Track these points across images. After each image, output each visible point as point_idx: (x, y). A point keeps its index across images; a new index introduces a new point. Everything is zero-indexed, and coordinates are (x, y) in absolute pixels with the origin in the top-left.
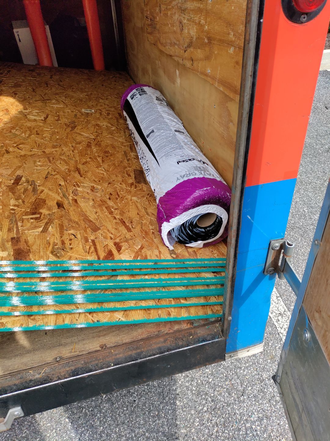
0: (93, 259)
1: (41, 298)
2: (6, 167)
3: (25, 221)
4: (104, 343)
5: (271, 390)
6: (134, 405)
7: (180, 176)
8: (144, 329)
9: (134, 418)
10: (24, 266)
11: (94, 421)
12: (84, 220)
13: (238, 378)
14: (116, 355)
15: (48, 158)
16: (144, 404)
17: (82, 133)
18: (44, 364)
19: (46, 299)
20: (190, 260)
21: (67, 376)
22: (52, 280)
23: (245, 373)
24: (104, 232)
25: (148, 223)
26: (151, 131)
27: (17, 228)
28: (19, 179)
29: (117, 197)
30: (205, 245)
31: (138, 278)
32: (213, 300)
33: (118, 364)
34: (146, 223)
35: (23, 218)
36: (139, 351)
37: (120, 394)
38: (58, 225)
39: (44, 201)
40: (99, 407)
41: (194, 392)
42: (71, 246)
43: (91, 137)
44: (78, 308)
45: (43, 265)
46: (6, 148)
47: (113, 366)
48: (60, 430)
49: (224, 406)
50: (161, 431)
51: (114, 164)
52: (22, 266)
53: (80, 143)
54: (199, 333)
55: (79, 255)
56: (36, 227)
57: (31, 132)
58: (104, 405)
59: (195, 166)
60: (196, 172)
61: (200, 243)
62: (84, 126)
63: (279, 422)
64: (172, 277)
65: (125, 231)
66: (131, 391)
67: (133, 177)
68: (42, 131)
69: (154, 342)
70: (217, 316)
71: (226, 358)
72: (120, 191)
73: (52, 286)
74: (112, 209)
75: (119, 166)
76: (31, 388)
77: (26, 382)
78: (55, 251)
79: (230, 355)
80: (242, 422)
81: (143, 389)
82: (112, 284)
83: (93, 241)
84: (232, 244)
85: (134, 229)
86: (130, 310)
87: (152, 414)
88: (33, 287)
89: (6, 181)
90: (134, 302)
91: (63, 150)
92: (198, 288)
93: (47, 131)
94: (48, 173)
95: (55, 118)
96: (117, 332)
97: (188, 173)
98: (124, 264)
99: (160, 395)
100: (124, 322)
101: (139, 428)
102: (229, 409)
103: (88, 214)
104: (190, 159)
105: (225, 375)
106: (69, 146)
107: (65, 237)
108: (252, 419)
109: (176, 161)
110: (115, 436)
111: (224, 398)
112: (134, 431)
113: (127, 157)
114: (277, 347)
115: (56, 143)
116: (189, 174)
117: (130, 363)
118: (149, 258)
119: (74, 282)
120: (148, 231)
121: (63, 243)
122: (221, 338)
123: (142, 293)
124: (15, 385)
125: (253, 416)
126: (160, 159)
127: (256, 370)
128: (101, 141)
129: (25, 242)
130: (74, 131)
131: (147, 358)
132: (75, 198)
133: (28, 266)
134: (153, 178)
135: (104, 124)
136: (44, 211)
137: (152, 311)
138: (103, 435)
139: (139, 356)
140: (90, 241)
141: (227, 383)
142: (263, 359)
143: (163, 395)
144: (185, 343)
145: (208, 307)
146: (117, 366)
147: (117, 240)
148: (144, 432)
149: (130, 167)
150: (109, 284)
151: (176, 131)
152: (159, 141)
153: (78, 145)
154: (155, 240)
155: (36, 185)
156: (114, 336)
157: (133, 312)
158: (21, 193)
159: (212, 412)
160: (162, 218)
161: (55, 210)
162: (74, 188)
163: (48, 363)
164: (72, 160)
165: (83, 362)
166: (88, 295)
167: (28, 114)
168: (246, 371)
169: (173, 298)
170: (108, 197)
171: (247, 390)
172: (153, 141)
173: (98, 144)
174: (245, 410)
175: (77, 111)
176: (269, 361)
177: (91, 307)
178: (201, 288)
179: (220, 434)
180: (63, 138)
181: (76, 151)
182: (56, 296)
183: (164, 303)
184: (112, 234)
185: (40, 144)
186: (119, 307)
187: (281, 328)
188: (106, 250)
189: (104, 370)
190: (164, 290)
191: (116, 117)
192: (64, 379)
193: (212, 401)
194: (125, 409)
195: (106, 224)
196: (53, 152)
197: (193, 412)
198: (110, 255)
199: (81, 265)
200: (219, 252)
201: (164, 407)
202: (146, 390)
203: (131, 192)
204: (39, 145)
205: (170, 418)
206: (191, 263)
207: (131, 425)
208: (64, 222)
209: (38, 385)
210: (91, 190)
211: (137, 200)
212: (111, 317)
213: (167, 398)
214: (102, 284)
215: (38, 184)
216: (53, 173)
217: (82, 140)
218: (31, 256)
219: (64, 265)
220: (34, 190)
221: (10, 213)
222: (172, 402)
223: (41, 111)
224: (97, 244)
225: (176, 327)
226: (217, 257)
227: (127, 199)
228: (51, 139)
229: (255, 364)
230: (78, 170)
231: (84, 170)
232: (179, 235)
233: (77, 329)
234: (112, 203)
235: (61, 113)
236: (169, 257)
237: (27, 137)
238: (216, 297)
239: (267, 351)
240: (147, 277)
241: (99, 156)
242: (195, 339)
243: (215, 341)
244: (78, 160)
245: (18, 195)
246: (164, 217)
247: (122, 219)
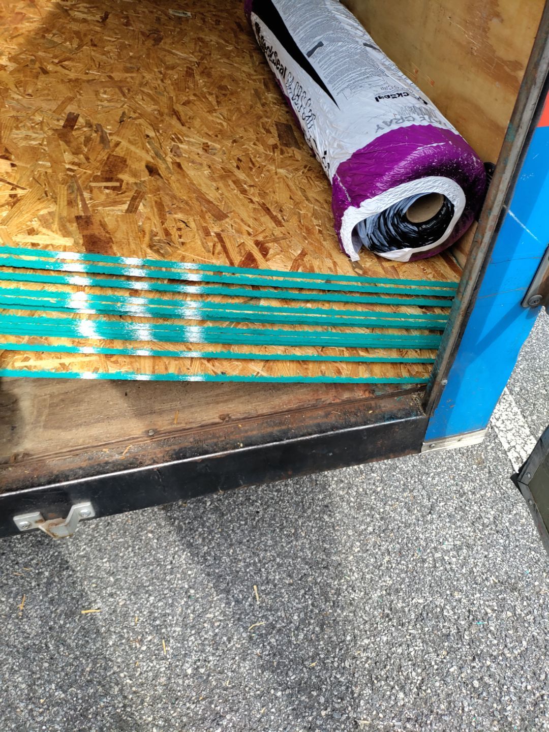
0: (222, 264)
1: (129, 326)
2: (45, 98)
3: (95, 191)
4: (226, 413)
5: (475, 508)
6: (257, 518)
7: (384, 122)
8: (291, 396)
9: (257, 537)
10: (103, 264)
11: (193, 538)
12: (197, 200)
13: (424, 488)
14: (246, 431)
15: (120, 88)
16: (273, 518)
17: (174, 51)
18: (128, 440)
19: (139, 328)
20: (386, 281)
21: (167, 458)
22: (151, 296)
23: (435, 482)
24: (235, 222)
25: (310, 215)
26: (316, 44)
27: (83, 200)
28: (73, 119)
29: (251, 165)
30: (415, 258)
31: (294, 305)
32: (412, 356)
33: (251, 445)
34: (307, 215)
35: (90, 186)
36: (284, 427)
37: (235, 502)
38: (154, 203)
39: (124, 161)
40: (201, 518)
41: (352, 504)
42: (182, 240)
43: (191, 59)
44: (190, 349)
45: (137, 267)
46: (41, 63)
47: (243, 447)
48: (139, 549)
49: (399, 527)
50: (300, 557)
51: (239, 109)
52: (101, 264)
53: (173, 68)
54: (384, 407)
55: (198, 255)
56: (115, 203)
57: (81, 40)
58: (209, 516)
59: (411, 105)
60: (415, 116)
61: (407, 252)
62: (176, 39)
63: (486, 553)
64: (351, 308)
65: (271, 224)
66: (251, 497)
67: (276, 135)
68: (101, 40)
69: (308, 415)
70: (417, 380)
71: (422, 449)
72: (255, 157)
73: (151, 306)
74: (245, 186)
75: (247, 113)
76: (108, 473)
77: (99, 465)
78: (155, 245)
79: (429, 443)
80: (429, 551)
81: (271, 496)
82: (251, 312)
83: (218, 235)
84: (483, 244)
85: (287, 223)
86: (274, 361)
87: (285, 533)
88: (119, 304)
89: (50, 122)
90: (282, 348)
91: (144, 77)
92: (391, 332)
93: (110, 41)
94: (124, 113)
95: (122, 20)
96: (247, 397)
97: (398, 117)
98: (275, 278)
99: (298, 505)
100: (265, 378)
101: (266, 551)
102: (408, 531)
103: (204, 189)
104: (401, 94)
105: (402, 482)
106: (155, 72)
107: (169, 224)
108: (444, 547)
109: (372, 96)
110: (228, 560)
111: (399, 515)
112: (258, 555)
113: (260, 99)
114: (489, 448)
115: (131, 63)
116: (402, 118)
117: (271, 444)
118: (317, 271)
119: (189, 303)
120: (311, 227)
121: (167, 233)
122: (421, 415)
123: (298, 333)
124: (80, 468)
125: (446, 543)
126: (338, 93)
127: (454, 479)
128: (211, 68)
129: (101, 225)
130: (159, 47)
131: (299, 439)
132: (178, 160)
133: (112, 265)
134: (322, 131)
135: (212, 38)
136: (125, 177)
137: (311, 366)
138: (209, 558)
139: (285, 434)
140: (212, 234)
141: (405, 495)
142: (465, 463)
143: (303, 505)
144: (359, 420)
145: (402, 366)
146: (250, 448)
147: (260, 238)
148: (273, 556)
149: (267, 117)
150: (246, 312)
151: (365, 45)
152: (335, 61)
153: (170, 72)
154: (324, 243)
155: (106, 133)
156: (242, 403)
157: (280, 365)
158: (81, 143)
159: (382, 535)
160: (344, 201)
161: (145, 177)
162: (173, 143)
163: (133, 438)
164: (164, 95)
165: (192, 440)
166: (209, 328)
167: (71, 9)
168: (437, 479)
169: (346, 348)
170: (235, 165)
171: (438, 506)
172: (323, 62)
173: (206, 73)
174: (434, 534)
175: (160, 12)
176: (475, 467)
177: (211, 349)
178: (396, 333)
179: (394, 565)
180: (142, 56)
181: (168, 82)
182: (156, 326)
183: (332, 353)
184: (249, 226)
185: (101, 64)
186: (257, 353)
187: (497, 420)
188: (242, 251)
189: (229, 452)
190: (334, 331)
191: (232, 29)
192: (162, 463)
193: (382, 519)
194: (243, 523)
195: (236, 210)
196: (126, 78)
197: (350, 532)
198: (249, 260)
199: (202, 272)
200: (436, 271)
201: (305, 522)
202: (276, 498)
203: (274, 160)
204: (99, 65)
205: (314, 538)
206: (388, 286)
207: (252, 545)
208: (163, 199)
209: (120, 470)
210: (203, 149)
211: (287, 175)
212: (243, 369)
213: (310, 511)
214: (234, 311)
215: (109, 132)
216: (133, 115)
217: (176, 63)
218: (115, 248)
219: (173, 270)
220: (104, 140)
221: (67, 175)
222: (317, 516)
223: (93, 5)
224: (226, 240)
225: (346, 396)
226: (433, 280)
227: (268, 171)
228: (119, 55)
229: (452, 469)
230: (175, 113)
231: (186, 115)
232: (373, 233)
233: (189, 383)
234: (244, 175)
235: (131, 13)
236: (351, 273)
237: (76, 49)
238: (416, 352)
239: (472, 452)
240: (309, 305)
241: (210, 94)
242: (376, 415)
243: (409, 421)
244: (174, 98)
245: (76, 147)
246: (347, 200)
247: (264, 204)
